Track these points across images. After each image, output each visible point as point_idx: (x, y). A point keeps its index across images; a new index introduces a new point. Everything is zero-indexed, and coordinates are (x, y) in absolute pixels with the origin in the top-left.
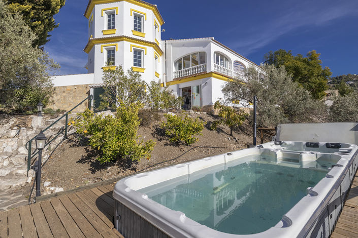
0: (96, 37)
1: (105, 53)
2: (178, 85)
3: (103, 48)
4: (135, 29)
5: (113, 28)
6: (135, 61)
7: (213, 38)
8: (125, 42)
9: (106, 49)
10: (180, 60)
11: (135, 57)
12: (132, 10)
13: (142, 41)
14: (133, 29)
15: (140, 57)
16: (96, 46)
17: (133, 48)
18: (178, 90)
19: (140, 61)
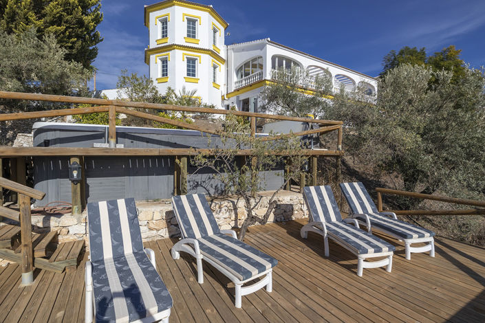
0: (151, 48)
1: (160, 63)
2: (238, 97)
3: (158, 58)
4: (189, 36)
5: (166, 36)
6: (188, 70)
7: (269, 39)
8: (176, 50)
9: (160, 59)
10: (241, 68)
11: (188, 66)
12: (185, 15)
13: (195, 48)
14: (186, 36)
15: (194, 67)
16: (151, 56)
17: (185, 56)
18: (238, 102)
19: (194, 71)
